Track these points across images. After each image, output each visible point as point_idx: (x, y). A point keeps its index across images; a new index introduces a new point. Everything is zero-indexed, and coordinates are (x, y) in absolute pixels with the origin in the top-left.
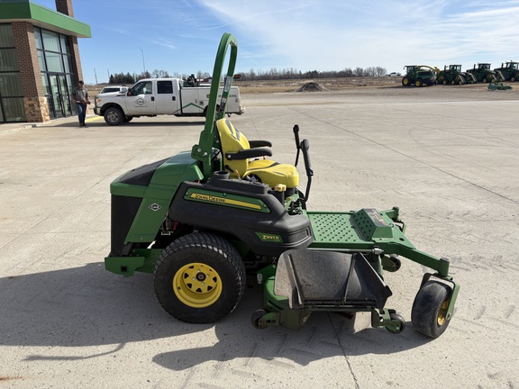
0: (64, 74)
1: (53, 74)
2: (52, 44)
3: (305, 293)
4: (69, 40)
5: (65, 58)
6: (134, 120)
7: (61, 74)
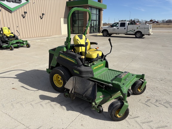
0: (96, 21)
1: (93, 20)
2: (94, 11)
3: (75, 90)
4: (100, 10)
5: (98, 16)
6: (112, 35)
7: (95, 20)
